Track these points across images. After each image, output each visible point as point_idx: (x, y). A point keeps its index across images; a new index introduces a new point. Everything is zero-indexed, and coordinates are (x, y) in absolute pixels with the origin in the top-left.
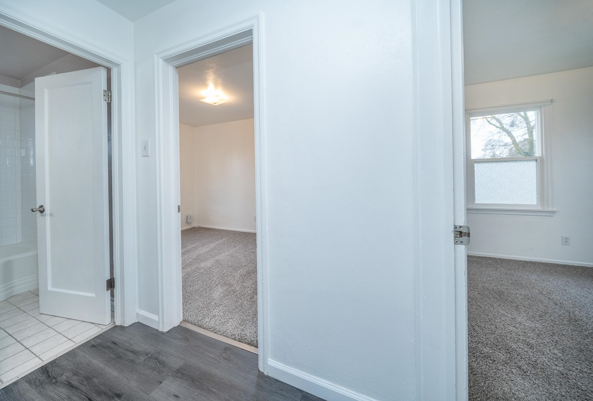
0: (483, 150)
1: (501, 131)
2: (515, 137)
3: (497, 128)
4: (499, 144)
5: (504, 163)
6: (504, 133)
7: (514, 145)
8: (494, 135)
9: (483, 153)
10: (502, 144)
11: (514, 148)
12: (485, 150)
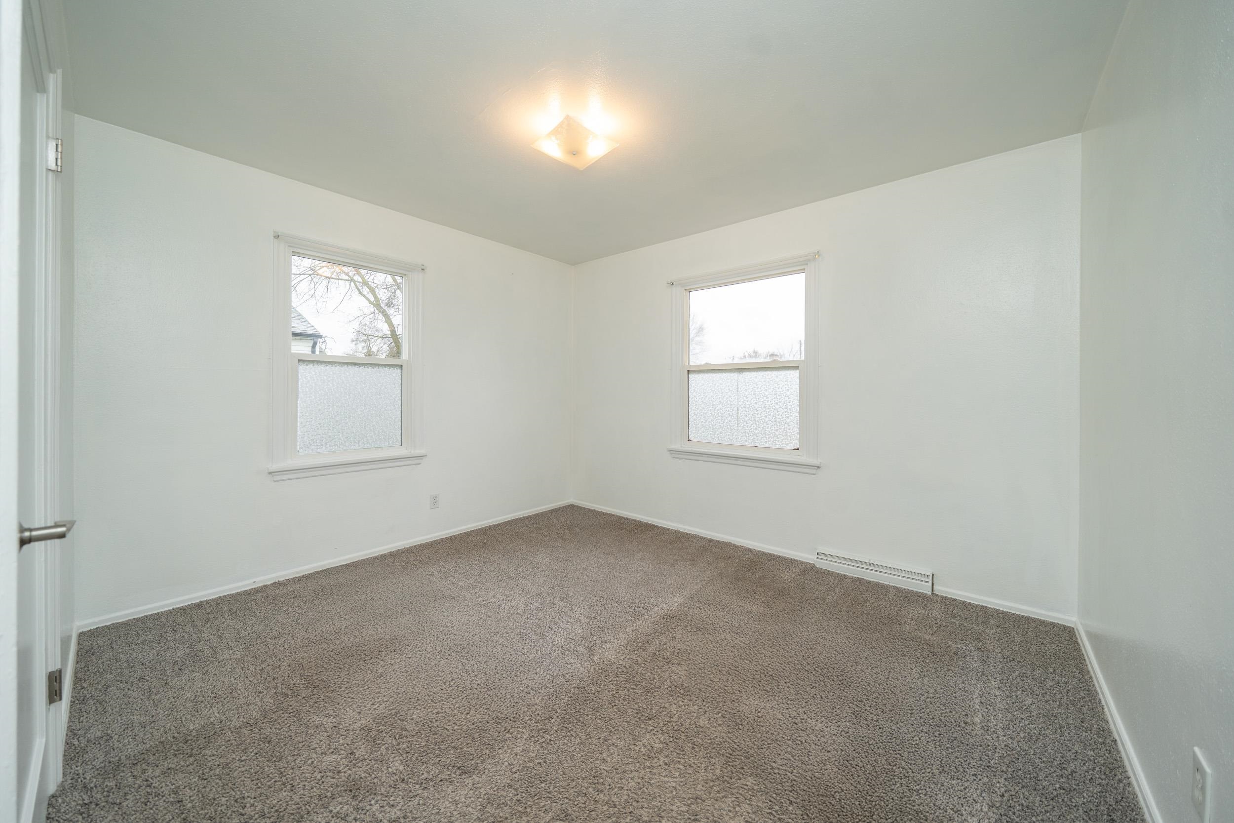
0: (353, 341)
1: (376, 311)
2: (395, 326)
3: (370, 303)
4: (376, 334)
5: (354, 367)
6: (381, 316)
7: (393, 339)
8: (365, 316)
9: (353, 345)
10: (380, 335)
11: (393, 343)
12: (356, 341)
